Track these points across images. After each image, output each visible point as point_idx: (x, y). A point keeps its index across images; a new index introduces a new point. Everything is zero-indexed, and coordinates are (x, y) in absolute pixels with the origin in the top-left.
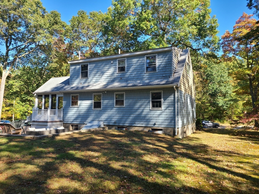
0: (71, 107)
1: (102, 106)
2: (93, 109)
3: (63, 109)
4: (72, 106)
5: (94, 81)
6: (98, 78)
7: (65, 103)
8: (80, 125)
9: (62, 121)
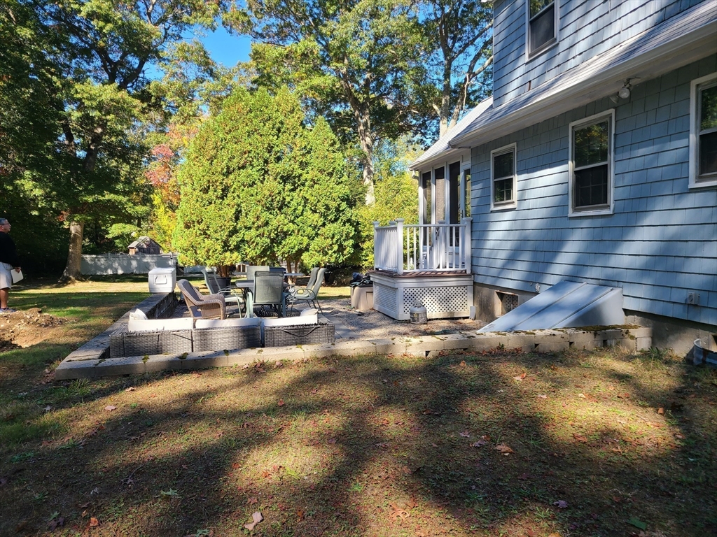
0: (493, 208)
1: (612, 194)
2: (571, 214)
3: (472, 222)
4: (495, 205)
5: (581, 47)
6: (601, 22)
7: (478, 193)
8: (524, 296)
9: (469, 272)
